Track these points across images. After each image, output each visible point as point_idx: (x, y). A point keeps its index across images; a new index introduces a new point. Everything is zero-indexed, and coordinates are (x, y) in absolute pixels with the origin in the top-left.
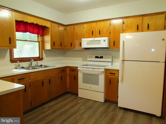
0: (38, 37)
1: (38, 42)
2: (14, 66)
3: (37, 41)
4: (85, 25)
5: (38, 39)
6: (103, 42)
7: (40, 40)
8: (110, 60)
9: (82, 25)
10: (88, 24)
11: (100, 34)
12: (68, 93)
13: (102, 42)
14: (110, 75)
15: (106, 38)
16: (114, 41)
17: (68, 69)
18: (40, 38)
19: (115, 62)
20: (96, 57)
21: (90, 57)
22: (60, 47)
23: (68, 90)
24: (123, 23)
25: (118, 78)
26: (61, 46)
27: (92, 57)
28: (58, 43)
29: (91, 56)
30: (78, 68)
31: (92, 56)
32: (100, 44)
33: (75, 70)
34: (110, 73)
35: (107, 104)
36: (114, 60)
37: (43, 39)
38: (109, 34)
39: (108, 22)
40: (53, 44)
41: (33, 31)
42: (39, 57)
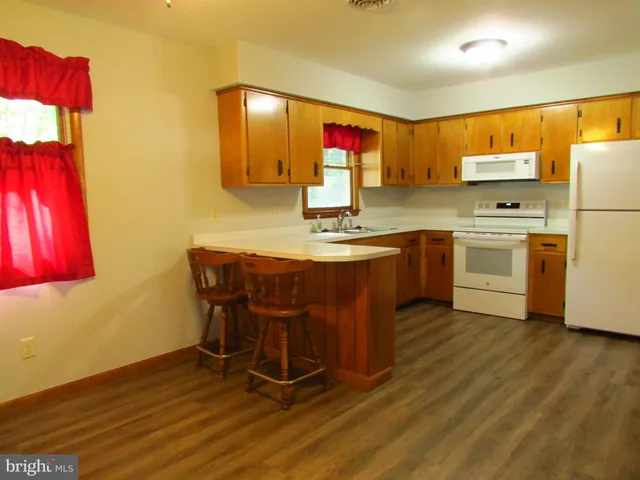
0: (348, 155)
1: (349, 168)
2: (309, 227)
3: (345, 166)
4: (470, 121)
5: (348, 161)
6: (523, 165)
7: (353, 164)
8: (541, 213)
9: (462, 120)
10: (478, 119)
11: (513, 143)
12: (419, 301)
13: (519, 165)
14: (543, 248)
15: (532, 156)
16: (553, 162)
17: (423, 239)
18: (353, 157)
19: (554, 218)
20: (501, 206)
21: (481, 206)
22: (400, 181)
23: (423, 295)
24: (579, 114)
25: (565, 257)
26: (403, 177)
27: (487, 206)
28: (395, 171)
29: (484, 203)
30: (454, 234)
31: (487, 202)
32: (512, 169)
33: (443, 240)
34: (543, 245)
35: (534, 323)
36: (552, 212)
37: (360, 160)
38: (537, 143)
39: (536, 113)
40: (387, 173)
41: (343, 142)
42: (351, 207)
